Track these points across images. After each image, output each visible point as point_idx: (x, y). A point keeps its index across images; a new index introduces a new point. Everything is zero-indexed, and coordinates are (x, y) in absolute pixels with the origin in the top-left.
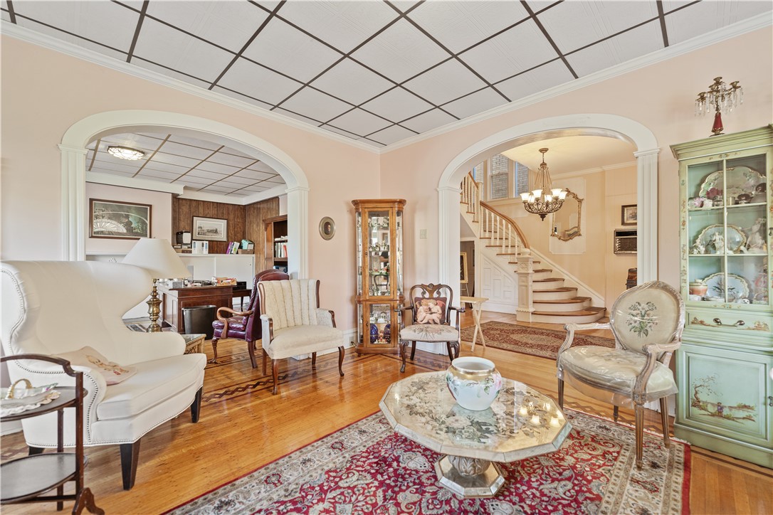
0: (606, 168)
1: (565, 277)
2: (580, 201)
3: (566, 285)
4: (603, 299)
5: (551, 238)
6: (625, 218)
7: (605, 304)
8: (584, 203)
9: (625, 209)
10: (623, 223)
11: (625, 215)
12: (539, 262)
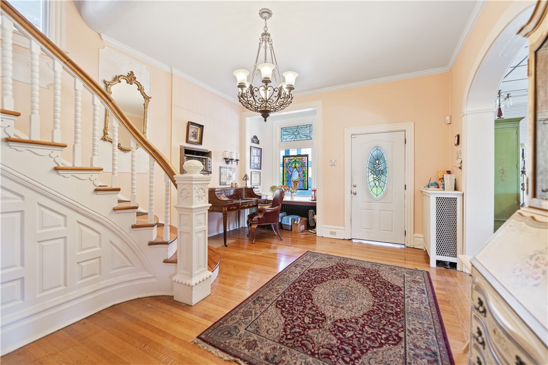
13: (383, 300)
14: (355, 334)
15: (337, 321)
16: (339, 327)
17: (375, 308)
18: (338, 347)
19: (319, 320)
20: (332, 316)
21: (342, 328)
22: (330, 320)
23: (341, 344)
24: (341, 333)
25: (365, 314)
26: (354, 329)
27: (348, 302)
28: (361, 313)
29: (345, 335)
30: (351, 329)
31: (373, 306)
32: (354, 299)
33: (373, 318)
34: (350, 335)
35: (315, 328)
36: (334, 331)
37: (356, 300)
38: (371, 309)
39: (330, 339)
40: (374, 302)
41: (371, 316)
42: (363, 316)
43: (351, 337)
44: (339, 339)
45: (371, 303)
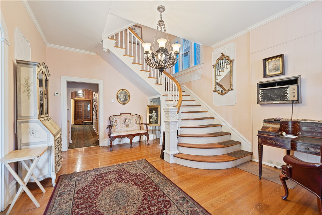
0: (249, 29)
1: (223, 124)
2: (232, 61)
3: (223, 130)
4: (250, 144)
5: (213, 93)
6: (267, 70)
7: (252, 150)
8: (234, 63)
9: (267, 62)
10: (265, 75)
11: (267, 68)
12: (207, 112)
13: (90, 212)
14: (100, 184)
15: (111, 183)
16: (108, 182)
17: (94, 202)
18: (104, 177)
19: (119, 179)
20: (115, 184)
21: (107, 183)
22: (114, 182)
23: (103, 179)
24: (105, 181)
25: (99, 194)
26: (101, 185)
27: (113, 195)
28: (101, 194)
29: (104, 181)
30: (102, 184)
31: (96, 203)
32: (111, 200)
33: (94, 195)
34: (102, 182)
35: (117, 177)
36: (109, 180)
37: (110, 200)
38: (96, 199)
39: (109, 177)
40: (96, 206)
41: (95, 195)
42: (100, 192)
43: (101, 182)
44: (105, 179)
45: (98, 204)
